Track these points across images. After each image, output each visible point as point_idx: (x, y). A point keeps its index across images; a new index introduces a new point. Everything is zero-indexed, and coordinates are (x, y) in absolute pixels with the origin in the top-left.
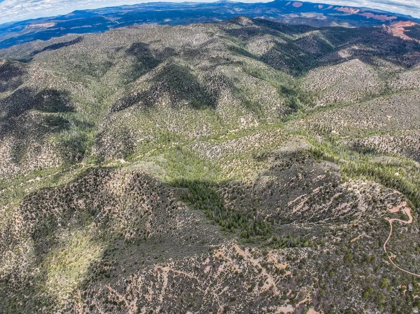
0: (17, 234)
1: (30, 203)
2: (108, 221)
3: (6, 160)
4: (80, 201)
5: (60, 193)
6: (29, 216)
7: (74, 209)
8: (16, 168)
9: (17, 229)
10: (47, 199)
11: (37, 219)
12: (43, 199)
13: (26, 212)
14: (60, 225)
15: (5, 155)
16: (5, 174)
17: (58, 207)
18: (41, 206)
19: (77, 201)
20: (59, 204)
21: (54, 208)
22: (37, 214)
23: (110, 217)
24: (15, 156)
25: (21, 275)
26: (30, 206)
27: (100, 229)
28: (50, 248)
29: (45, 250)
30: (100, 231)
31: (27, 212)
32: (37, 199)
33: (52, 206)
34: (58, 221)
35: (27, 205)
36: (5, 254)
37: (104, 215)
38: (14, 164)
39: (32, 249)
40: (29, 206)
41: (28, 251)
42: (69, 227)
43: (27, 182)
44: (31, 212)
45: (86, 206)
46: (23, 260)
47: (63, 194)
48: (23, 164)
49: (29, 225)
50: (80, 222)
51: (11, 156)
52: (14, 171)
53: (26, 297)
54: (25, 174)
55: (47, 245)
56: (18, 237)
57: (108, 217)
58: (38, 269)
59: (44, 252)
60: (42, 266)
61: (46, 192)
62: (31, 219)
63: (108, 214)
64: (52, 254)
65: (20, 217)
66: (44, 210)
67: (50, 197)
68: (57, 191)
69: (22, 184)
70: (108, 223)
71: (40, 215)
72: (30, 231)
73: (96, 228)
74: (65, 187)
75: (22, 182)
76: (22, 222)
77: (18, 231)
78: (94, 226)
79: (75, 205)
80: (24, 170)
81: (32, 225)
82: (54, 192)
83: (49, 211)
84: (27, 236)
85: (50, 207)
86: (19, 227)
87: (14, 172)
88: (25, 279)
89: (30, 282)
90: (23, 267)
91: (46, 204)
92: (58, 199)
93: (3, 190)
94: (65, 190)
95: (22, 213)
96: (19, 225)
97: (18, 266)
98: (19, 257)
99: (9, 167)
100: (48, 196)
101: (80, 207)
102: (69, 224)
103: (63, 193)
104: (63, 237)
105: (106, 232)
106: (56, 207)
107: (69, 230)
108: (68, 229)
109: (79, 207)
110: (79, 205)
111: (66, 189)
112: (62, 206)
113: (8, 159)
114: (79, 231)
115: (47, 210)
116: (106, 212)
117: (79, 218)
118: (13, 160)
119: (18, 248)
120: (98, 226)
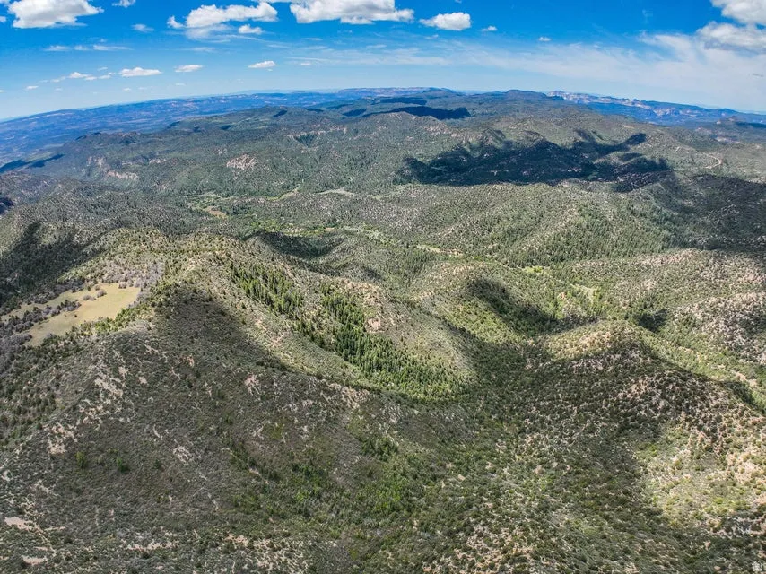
0: (612, 401)
1: (677, 385)
2: (739, 546)
3: (738, 315)
4: (750, 467)
5: (737, 418)
6: (653, 398)
7: (726, 465)
8: (740, 337)
9: (620, 395)
10: (708, 406)
11: (658, 415)
12: (703, 399)
13: (658, 388)
14: (675, 459)
15: (744, 305)
16: (715, 331)
17: (708, 434)
18: (688, 405)
19: (745, 461)
20: (714, 430)
21: (700, 428)
22: (668, 409)
23: (751, 545)
24: (756, 320)
25: (543, 446)
26: (673, 387)
27: (714, 541)
28: (619, 468)
29: (610, 462)
30: (707, 544)
31: (660, 391)
32: (694, 390)
33: (701, 422)
34: (682, 452)
35: (671, 382)
36: (567, 405)
37: (749, 531)
38: (742, 330)
39: (600, 439)
40: (671, 386)
41: (591, 436)
42: (682, 480)
43: (733, 372)
44: (663, 397)
45: (747, 484)
46: (571, 435)
47: (739, 426)
48: (756, 341)
49: (640, 409)
50: (706, 494)
51: (751, 315)
52: (732, 339)
53: (505, 470)
54: (743, 357)
55: (623, 461)
56: (606, 406)
57: (749, 542)
58: (569, 468)
59: (605, 463)
60: (577, 473)
61: (721, 394)
62: (651, 406)
63: (755, 536)
64: (610, 478)
65: (643, 387)
66: (683, 414)
67: (717, 406)
68: (736, 412)
69: (723, 366)
70: (734, 549)
71: (669, 413)
72: (629, 418)
73: (710, 533)
74: (756, 419)
75: (726, 364)
76: (636, 395)
77: (618, 400)
78: (712, 525)
79: (734, 461)
80: (748, 351)
81: (643, 413)
82: (731, 407)
83: (688, 424)
84: (619, 419)
85: (697, 421)
86: (625, 396)
87: (730, 342)
88: (539, 456)
89: (539, 467)
90: (559, 443)
91: (698, 411)
92: (724, 423)
93: (688, 350)
94: (750, 422)
95: (652, 385)
96: (628, 396)
97: (556, 434)
98: (573, 428)
99: (731, 327)
100: (715, 402)
101: (736, 475)
102: (688, 475)
103: (743, 424)
104: (653, 480)
105: (712, 557)
106: (705, 431)
107: (677, 484)
108: (677, 479)
109: (736, 470)
110: (740, 469)
111: (754, 424)
112: (715, 439)
113: (741, 315)
114: (684, 502)
115: (687, 420)
116: (759, 529)
117: (713, 485)
118: (748, 322)
119: (589, 418)
120: (718, 533)
